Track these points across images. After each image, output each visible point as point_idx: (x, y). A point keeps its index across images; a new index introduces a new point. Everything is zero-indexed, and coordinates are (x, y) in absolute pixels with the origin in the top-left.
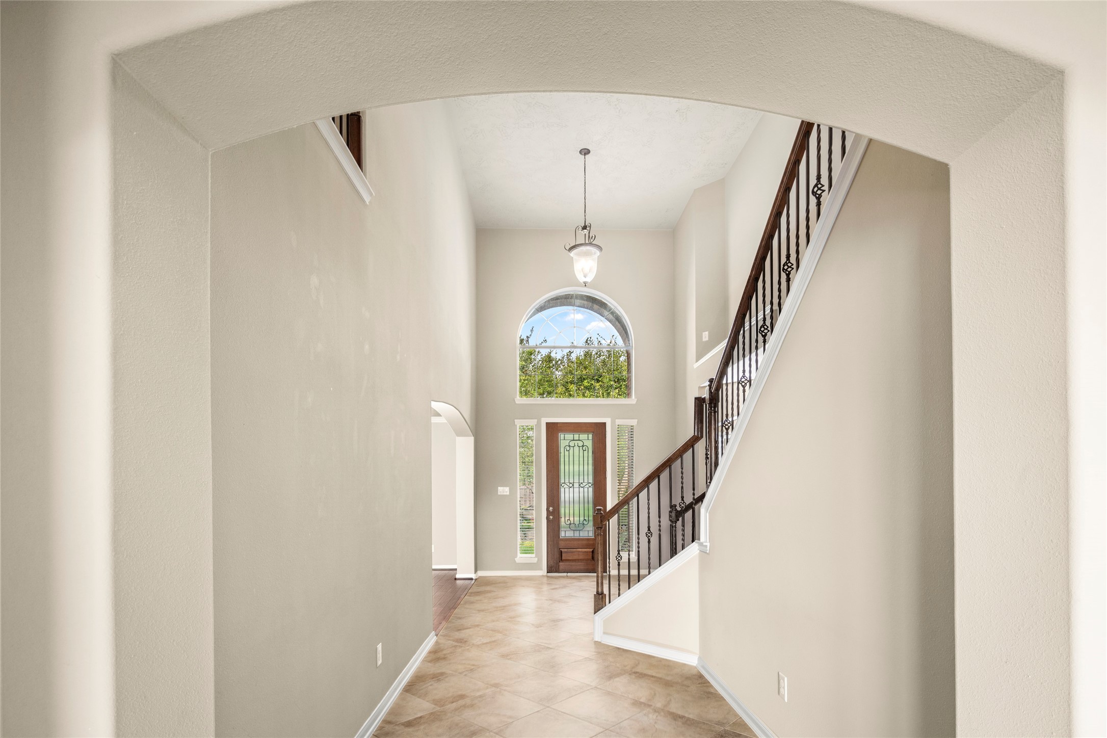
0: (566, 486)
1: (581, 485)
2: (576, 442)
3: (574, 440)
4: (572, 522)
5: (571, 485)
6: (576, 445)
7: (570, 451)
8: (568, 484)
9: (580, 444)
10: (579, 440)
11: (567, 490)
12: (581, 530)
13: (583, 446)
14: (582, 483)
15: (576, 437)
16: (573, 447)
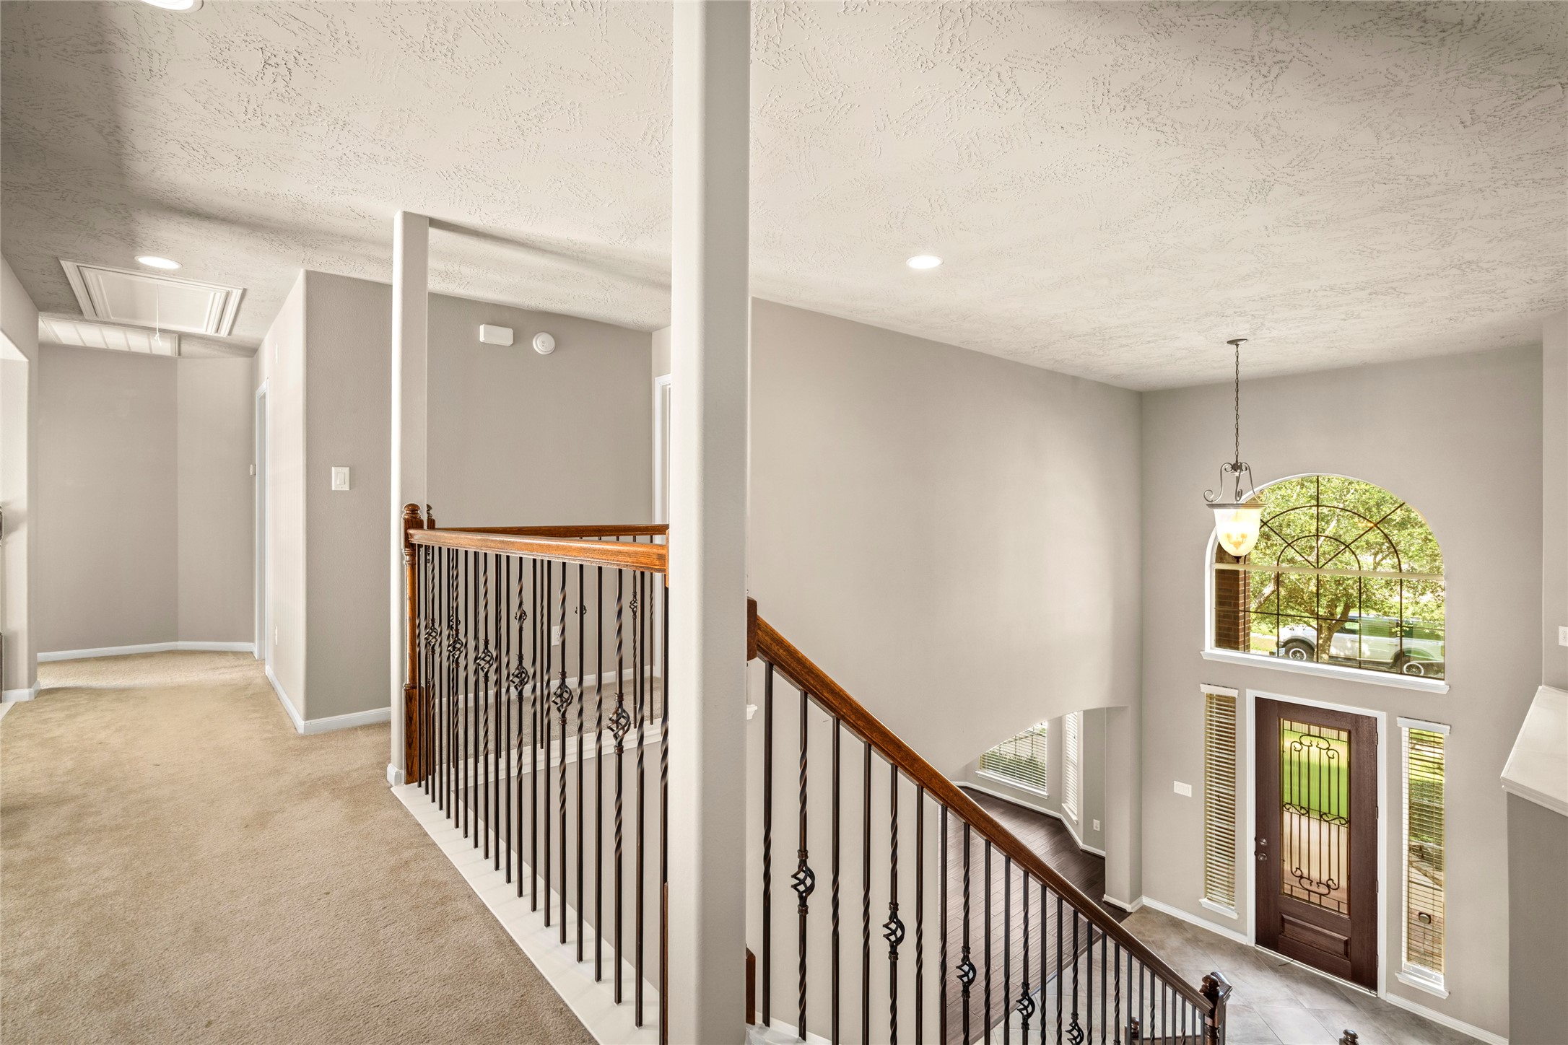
0: (1292, 810)
1: (1324, 817)
2: (1315, 741)
3: (1309, 735)
4: (1306, 874)
5: (1303, 811)
6: (1314, 744)
7: (1301, 752)
8: (1299, 808)
9: (1324, 744)
10: (1320, 737)
11: (1296, 818)
12: (1323, 895)
13: (1328, 749)
14: (1325, 814)
15: (1315, 730)
16: (1309, 746)
